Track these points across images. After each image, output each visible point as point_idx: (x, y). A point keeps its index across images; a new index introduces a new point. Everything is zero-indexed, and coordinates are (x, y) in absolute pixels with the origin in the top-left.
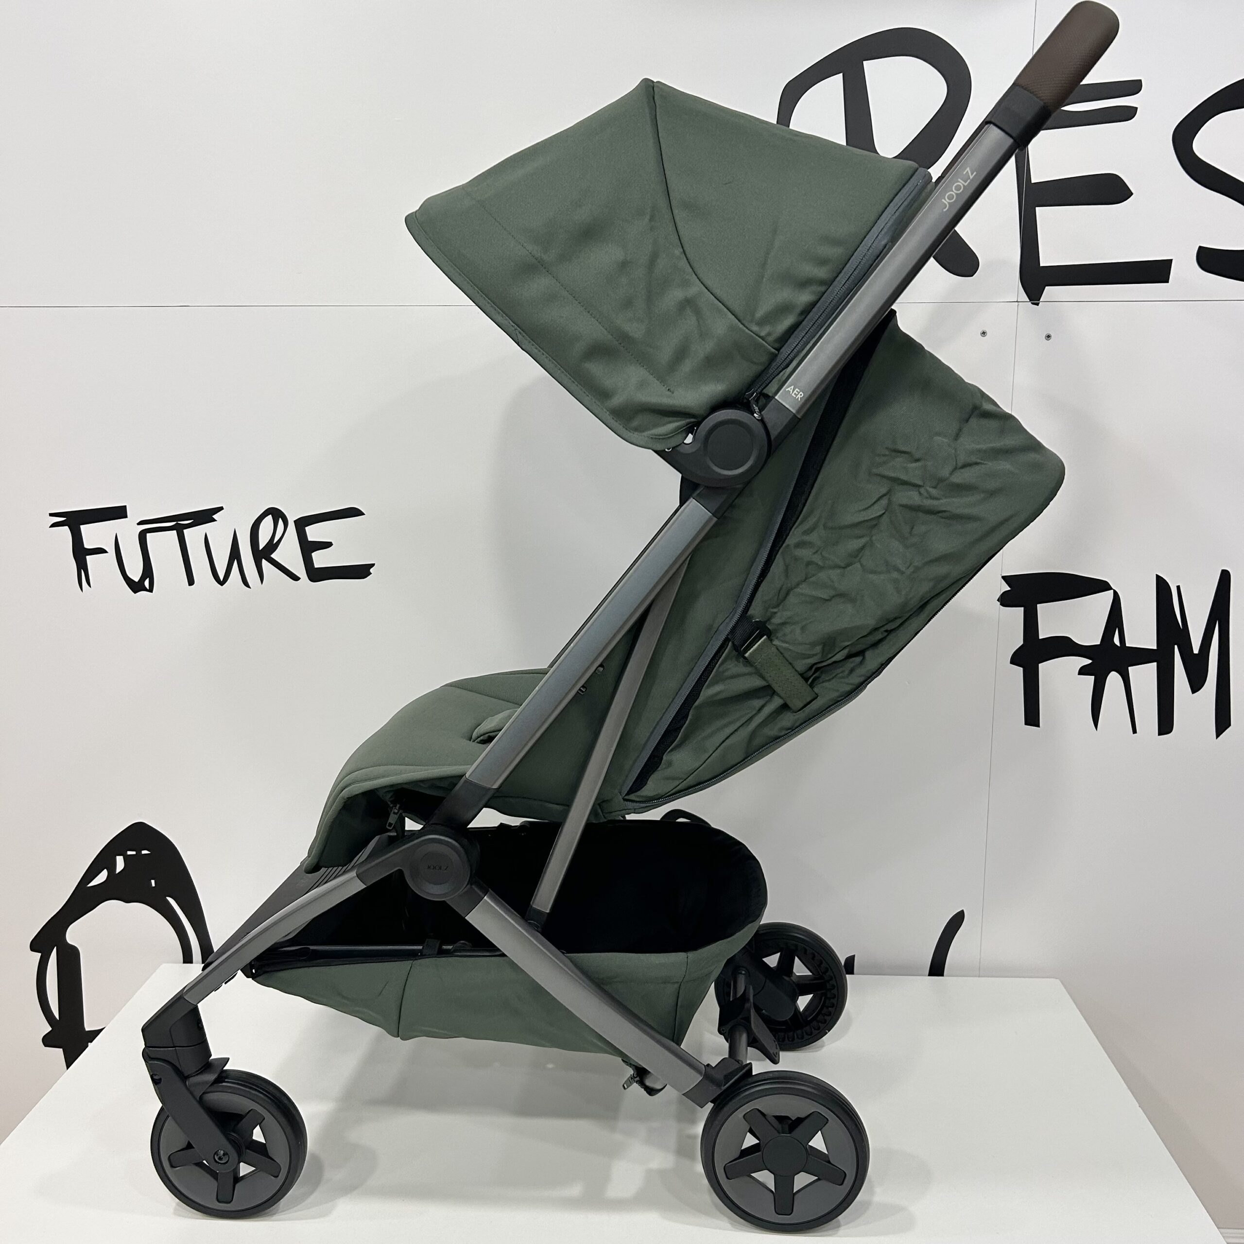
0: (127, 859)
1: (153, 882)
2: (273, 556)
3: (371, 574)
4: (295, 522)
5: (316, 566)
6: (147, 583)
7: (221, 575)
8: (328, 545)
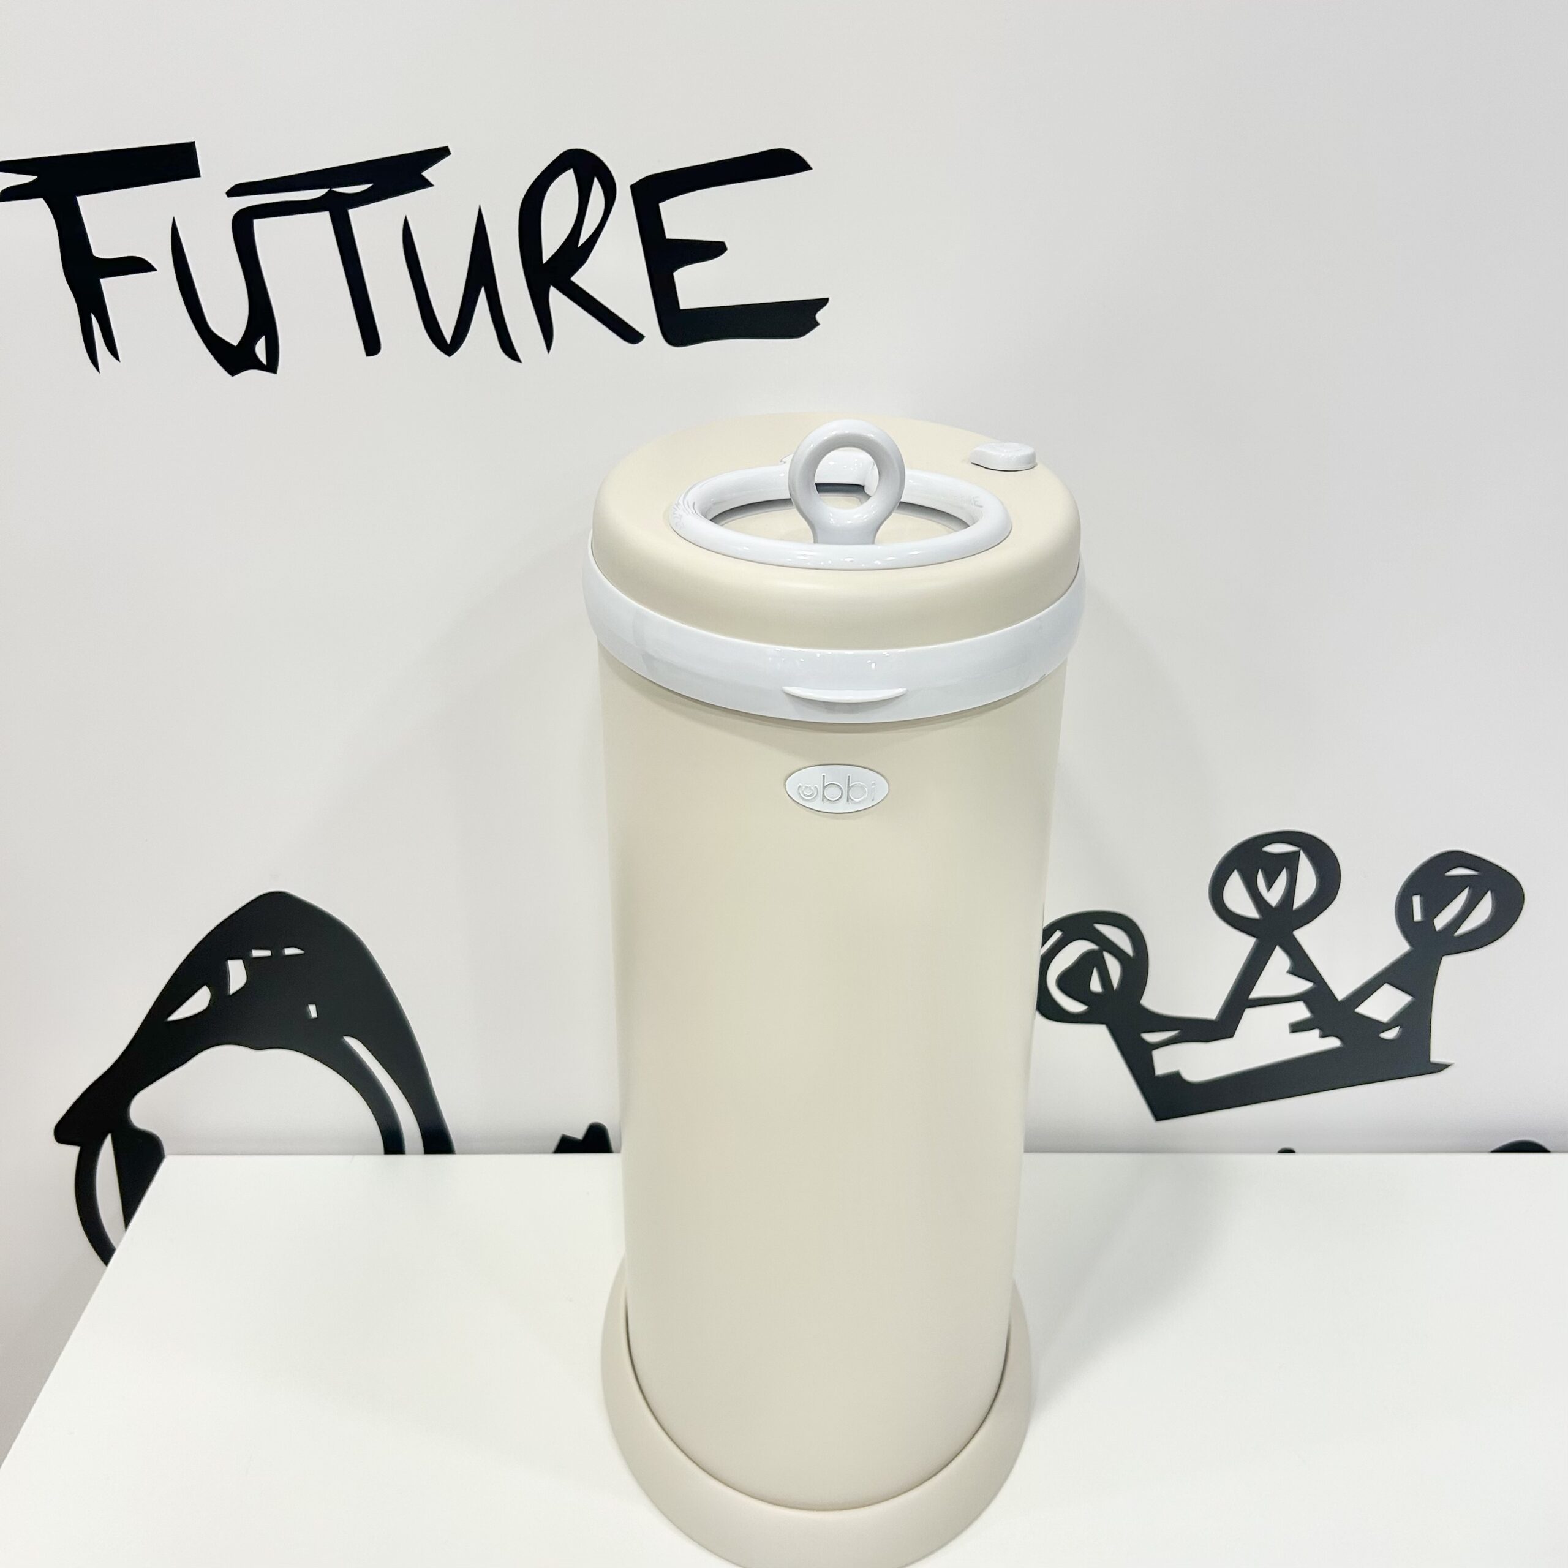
0: (251, 965)
1: (313, 1010)
2: (579, 278)
3: (817, 324)
4: (633, 187)
5: (684, 305)
6: (260, 349)
7: (448, 332)
8: (712, 250)
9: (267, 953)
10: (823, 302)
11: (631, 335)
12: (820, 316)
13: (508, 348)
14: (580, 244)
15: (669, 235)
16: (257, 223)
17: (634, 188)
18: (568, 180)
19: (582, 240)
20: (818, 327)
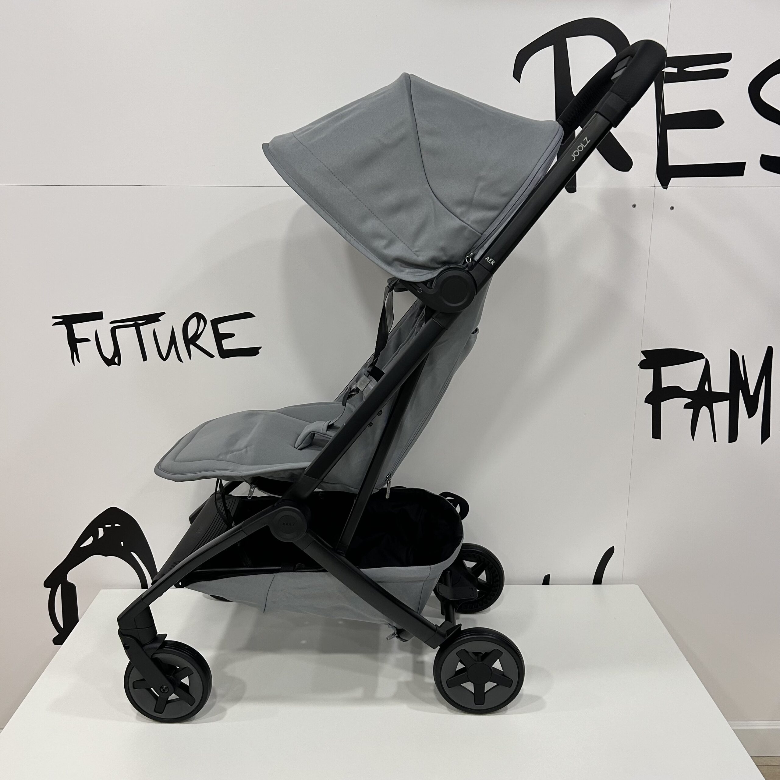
6: (116, 360)
7: (165, 355)
9: (110, 526)
10: (260, 348)
11: (212, 356)
12: (259, 351)
13: (180, 360)
14: (198, 334)
15: (220, 332)
16: (117, 330)
17: (211, 321)
18: (195, 320)
19: (199, 333)
20: (259, 354)
